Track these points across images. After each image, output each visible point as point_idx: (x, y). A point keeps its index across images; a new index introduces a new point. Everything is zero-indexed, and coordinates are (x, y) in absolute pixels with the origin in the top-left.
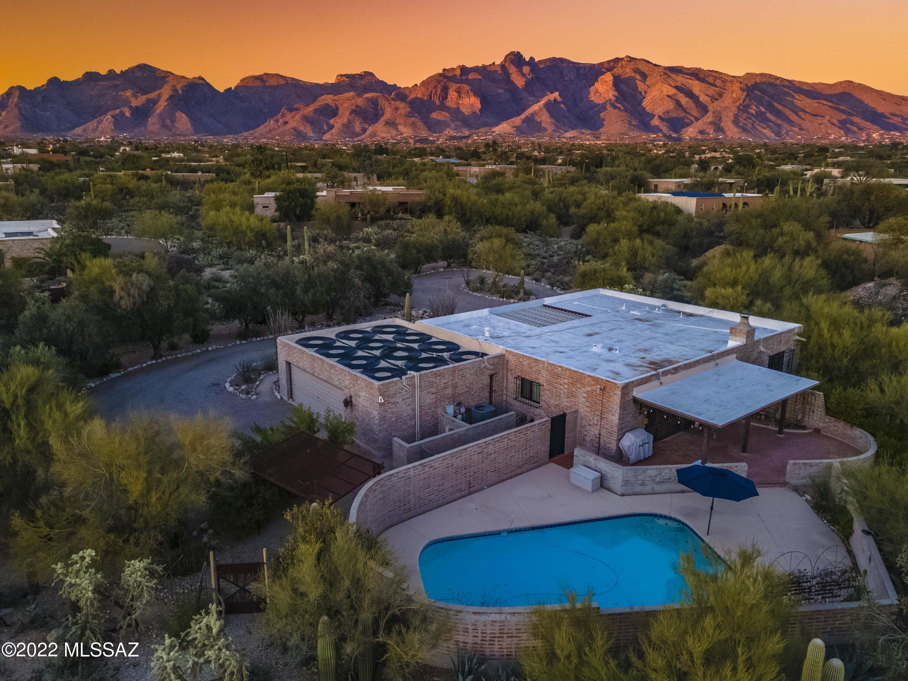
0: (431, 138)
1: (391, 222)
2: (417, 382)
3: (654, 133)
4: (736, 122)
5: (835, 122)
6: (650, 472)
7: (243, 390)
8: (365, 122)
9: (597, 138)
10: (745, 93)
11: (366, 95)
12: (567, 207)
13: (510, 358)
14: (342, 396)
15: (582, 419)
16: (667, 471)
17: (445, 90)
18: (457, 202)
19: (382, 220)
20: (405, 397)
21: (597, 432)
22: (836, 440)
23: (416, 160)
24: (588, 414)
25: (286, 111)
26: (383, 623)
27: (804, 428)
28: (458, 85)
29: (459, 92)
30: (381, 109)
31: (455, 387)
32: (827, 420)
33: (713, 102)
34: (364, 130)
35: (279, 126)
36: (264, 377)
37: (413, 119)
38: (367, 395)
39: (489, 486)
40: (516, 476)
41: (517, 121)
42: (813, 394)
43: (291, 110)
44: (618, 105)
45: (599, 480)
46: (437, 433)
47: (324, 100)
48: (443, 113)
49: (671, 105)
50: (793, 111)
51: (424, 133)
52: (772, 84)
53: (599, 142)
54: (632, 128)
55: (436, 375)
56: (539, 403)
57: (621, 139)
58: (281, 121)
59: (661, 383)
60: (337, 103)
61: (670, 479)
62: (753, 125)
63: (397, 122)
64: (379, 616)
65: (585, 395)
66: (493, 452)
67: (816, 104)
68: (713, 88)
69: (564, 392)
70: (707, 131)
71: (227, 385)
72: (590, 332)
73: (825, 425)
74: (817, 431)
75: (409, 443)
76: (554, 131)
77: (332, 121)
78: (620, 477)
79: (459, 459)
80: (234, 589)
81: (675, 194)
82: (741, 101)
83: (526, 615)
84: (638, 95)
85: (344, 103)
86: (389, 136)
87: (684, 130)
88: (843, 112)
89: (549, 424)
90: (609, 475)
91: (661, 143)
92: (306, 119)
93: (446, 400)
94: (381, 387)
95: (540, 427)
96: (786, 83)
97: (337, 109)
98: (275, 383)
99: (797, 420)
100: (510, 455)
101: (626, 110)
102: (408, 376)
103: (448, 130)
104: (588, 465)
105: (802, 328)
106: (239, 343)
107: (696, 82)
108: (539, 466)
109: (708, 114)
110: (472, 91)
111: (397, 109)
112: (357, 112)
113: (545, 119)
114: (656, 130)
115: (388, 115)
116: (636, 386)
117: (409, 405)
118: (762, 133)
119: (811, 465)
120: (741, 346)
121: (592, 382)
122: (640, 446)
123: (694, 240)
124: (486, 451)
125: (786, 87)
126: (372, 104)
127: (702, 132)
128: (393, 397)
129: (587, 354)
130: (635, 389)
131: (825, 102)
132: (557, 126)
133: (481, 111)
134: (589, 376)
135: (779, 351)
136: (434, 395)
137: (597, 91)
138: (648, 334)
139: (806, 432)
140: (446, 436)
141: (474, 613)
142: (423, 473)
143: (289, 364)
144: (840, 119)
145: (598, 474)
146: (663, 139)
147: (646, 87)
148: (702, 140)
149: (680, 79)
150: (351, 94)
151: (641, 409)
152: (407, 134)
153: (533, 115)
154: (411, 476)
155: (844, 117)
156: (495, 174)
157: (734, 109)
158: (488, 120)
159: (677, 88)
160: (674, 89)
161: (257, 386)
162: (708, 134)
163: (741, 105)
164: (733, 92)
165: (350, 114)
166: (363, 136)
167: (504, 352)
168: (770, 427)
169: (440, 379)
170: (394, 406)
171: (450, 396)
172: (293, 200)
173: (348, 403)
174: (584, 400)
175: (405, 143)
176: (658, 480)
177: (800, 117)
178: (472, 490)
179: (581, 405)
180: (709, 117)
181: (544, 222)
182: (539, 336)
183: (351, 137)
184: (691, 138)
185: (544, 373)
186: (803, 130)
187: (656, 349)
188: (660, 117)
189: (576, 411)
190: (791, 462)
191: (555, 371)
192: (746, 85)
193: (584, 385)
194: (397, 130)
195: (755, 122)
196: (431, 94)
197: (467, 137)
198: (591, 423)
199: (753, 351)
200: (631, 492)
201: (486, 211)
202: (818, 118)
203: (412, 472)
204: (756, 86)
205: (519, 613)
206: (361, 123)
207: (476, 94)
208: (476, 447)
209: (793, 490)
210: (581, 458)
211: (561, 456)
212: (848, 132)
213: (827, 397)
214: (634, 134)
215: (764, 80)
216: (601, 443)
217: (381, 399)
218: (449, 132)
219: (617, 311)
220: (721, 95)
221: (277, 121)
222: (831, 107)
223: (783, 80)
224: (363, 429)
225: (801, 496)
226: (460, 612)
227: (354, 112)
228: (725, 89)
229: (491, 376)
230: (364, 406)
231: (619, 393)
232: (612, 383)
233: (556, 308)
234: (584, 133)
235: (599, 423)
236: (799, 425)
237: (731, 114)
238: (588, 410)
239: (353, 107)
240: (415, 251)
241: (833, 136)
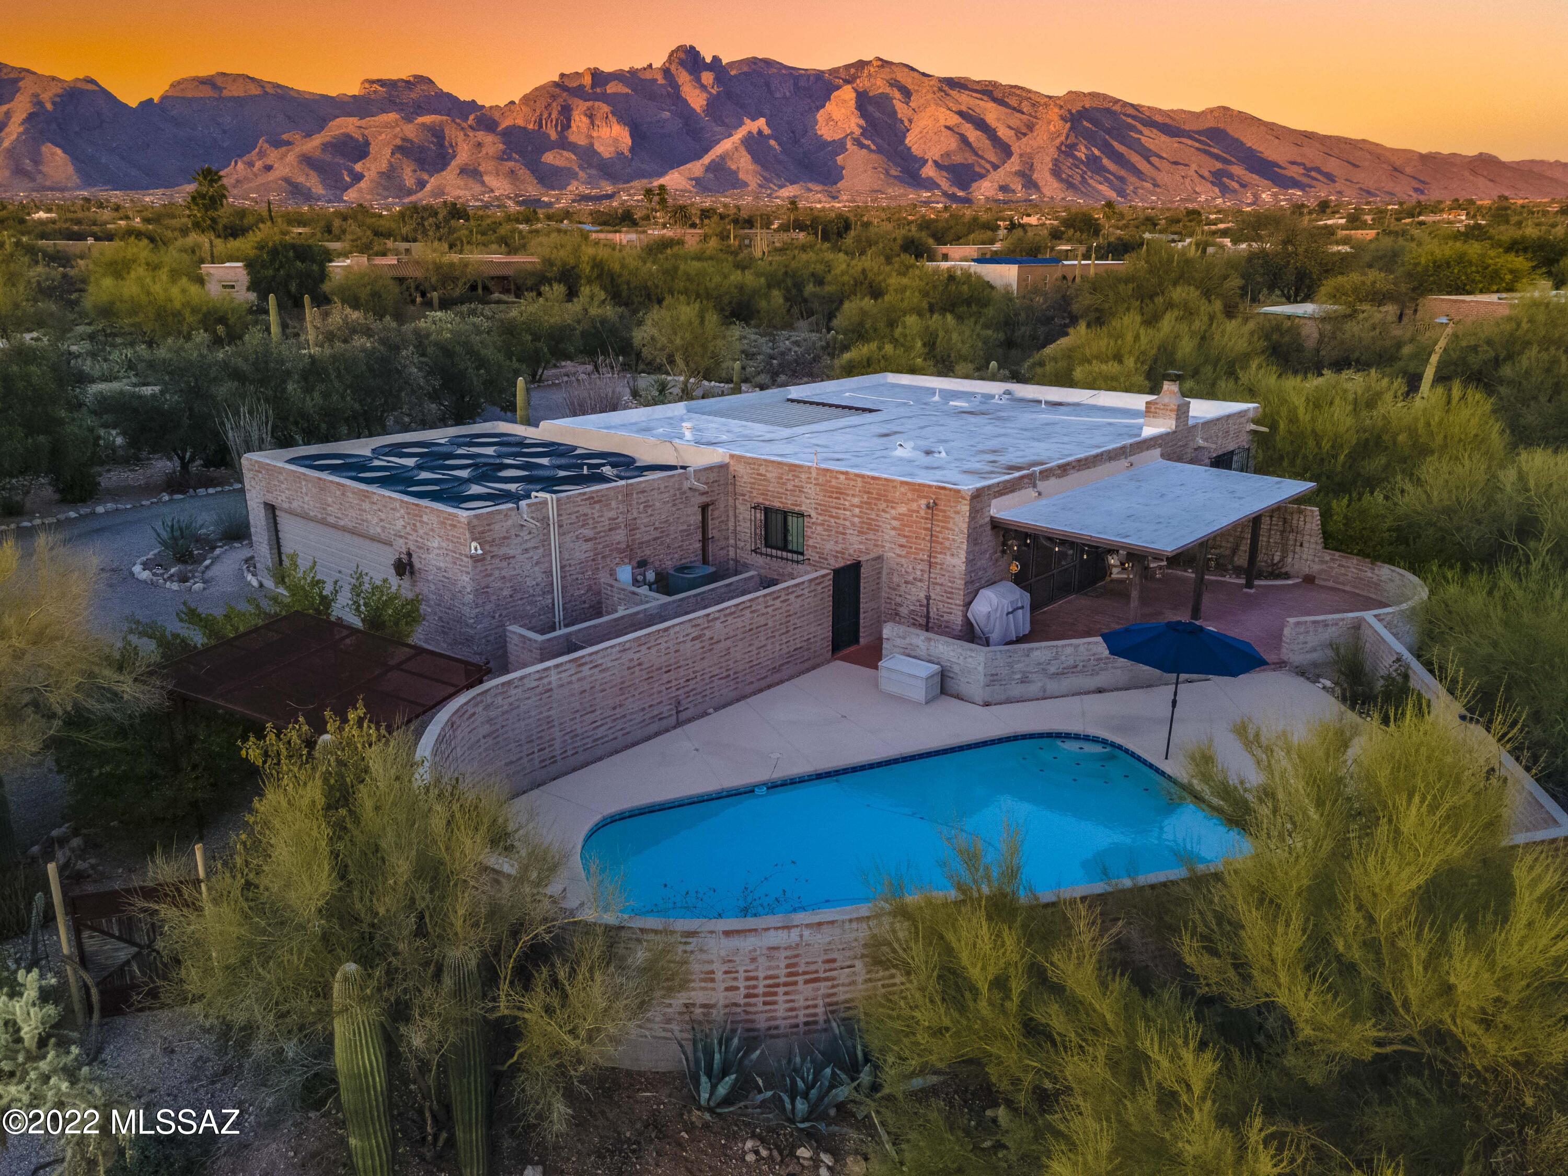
0: (546, 199)
1: (480, 306)
2: (552, 512)
3: (928, 189)
4: (1056, 172)
5: (1206, 174)
6: (1036, 653)
7: (172, 576)
8: (422, 170)
9: (834, 198)
10: (1069, 125)
11: (420, 120)
12: (799, 286)
13: (740, 469)
14: (389, 557)
15: (891, 572)
16: (1069, 650)
17: (566, 111)
18: (602, 269)
19: (462, 303)
20: (529, 545)
21: (922, 595)
22: (1344, 591)
23: (521, 227)
24: (903, 561)
25: (266, 146)
26: (507, 970)
27: (1287, 576)
28: (589, 104)
29: (591, 117)
30: (451, 146)
31: (632, 528)
32: (1327, 558)
33: (1019, 139)
34: (422, 184)
35: (256, 175)
36: (224, 553)
37: (511, 164)
38: (444, 545)
39: (716, 709)
40: (769, 687)
41: (697, 168)
42: (1300, 512)
43: (277, 143)
44: (867, 142)
45: (938, 679)
46: (599, 615)
47: (339, 127)
48: (565, 153)
49: (952, 143)
50: (1142, 155)
51: (532, 190)
52: (1108, 111)
53: (838, 205)
54: (892, 180)
55: (592, 500)
56: (802, 554)
57: (875, 200)
58: (259, 164)
59: (1040, 494)
60: (366, 132)
61: (1076, 667)
62: (1083, 177)
63: (481, 169)
64: (496, 954)
65: (895, 523)
66: (722, 638)
67: (1176, 145)
68: (1018, 115)
69: (853, 524)
70: (1013, 186)
71: (137, 569)
72: (885, 431)
73: (1324, 567)
74: (1309, 580)
75: (542, 632)
76: (760, 186)
77: (358, 167)
78: (981, 669)
79: (653, 650)
80: (124, 953)
81: (978, 261)
82: (1063, 138)
83: (847, 926)
84: (898, 125)
85: (380, 133)
86: (468, 193)
87: (975, 185)
88: (1217, 157)
89: (828, 582)
90: (956, 669)
91: (940, 205)
92: (308, 161)
93: (615, 555)
94: (475, 522)
95: (813, 588)
96: (1131, 111)
97: (367, 144)
98: (247, 561)
99: (1274, 565)
100: (757, 644)
101: (880, 151)
102: (533, 500)
103: (575, 183)
104: (913, 653)
105: (1260, 410)
106: (166, 498)
107: (991, 105)
108: (814, 668)
109: (1013, 159)
110: (613, 113)
111: (479, 145)
112: (405, 149)
113: (744, 164)
114: (930, 184)
115: (463, 155)
116: (995, 497)
117: (537, 563)
118: (1098, 191)
119: (1326, 625)
120: (1168, 434)
121: (910, 495)
122: (1008, 614)
123: (1023, 329)
124: (708, 634)
125: (1129, 116)
126: (433, 135)
127: (1004, 188)
128: (500, 545)
129: (887, 460)
130: (994, 502)
131: (1189, 142)
132: (765, 179)
133: (632, 150)
134: (902, 483)
135: (1225, 450)
136: (590, 544)
137: (830, 119)
138: (989, 429)
139: (1290, 582)
140: (622, 617)
141: (727, 933)
142: (579, 680)
143: (271, 509)
144: (1213, 170)
145: (936, 667)
146: (942, 199)
147: (911, 112)
148: (1005, 202)
149: (965, 100)
150: (392, 116)
151: (1004, 544)
152: (501, 191)
153: (723, 157)
154: (554, 685)
155: (1219, 165)
156: (665, 244)
157: (1053, 152)
158: (644, 166)
159: (960, 113)
160: (957, 116)
161: (207, 567)
162: (1013, 191)
163: (1062, 144)
164: (1049, 123)
165: (393, 154)
166: (420, 195)
167: (727, 460)
168: (1227, 579)
169: (601, 511)
170: (505, 564)
171: (623, 546)
172: (281, 266)
173: (404, 567)
174: (893, 533)
175: (498, 206)
176: (1053, 669)
177: (1153, 165)
178: (683, 716)
179: (888, 545)
180: (1014, 165)
181: (763, 304)
182: (789, 439)
183: (398, 197)
184: (987, 198)
185: (811, 490)
186: (1158, 186)
187: (1011, 449)
188: (935, 162)
189: (879, 558)
190: (1292, 620)
191: (834, 482)
192: (1069, 111)
193: (892, 503)
194: (483, 183)
195: (1085, 173)
196: (541, 120)
197: (610, 197)
198: (910, 578)
199: (1185, 446)
200: (1003, 697)
201: (657, 287)
202: (1181, 167)
203: (554, 677)
204: (1084, 114)
205: (832, 922)
206: (415, 171)
207: (621, 120)
208: (688, 625)
209: (1297, 674)
210: (899, 642)
211: (852, 649)
212: (1225, 190)
213: (1326, 515)
214: (896, 190)
215: (1096, 104)
216: (931, 614)
217: (475, 548)
218: (576, 187)
219: (925, 404)
220: (1031, 127)
221: (251, 164)
222: (1198, 149)
223: (1125, 104)
224: (440, 618)
225: (1314, 682)
226: (693, 934)
227: (398, 149)
228: (1036, 117)
229: (704, 508)
230: (439, 569)
231: (965, 508)
232: (950, 490)
233: (811, 403)
234: (811, 190)
235: (926, 576)
236: (1276, 573)
237: (1048, 159)
238: (904, 553)
239: (398, 142)
240: (529, 338)
241: (1203, 198)
